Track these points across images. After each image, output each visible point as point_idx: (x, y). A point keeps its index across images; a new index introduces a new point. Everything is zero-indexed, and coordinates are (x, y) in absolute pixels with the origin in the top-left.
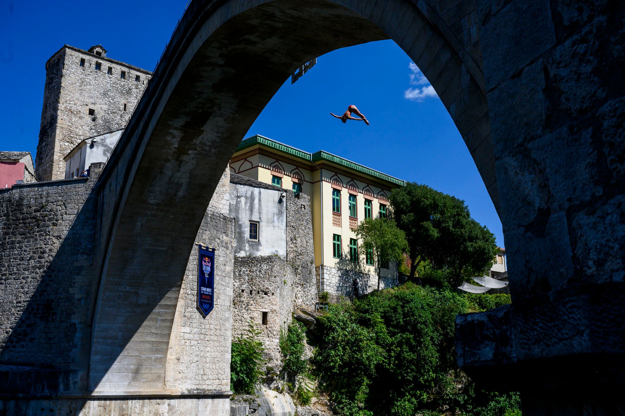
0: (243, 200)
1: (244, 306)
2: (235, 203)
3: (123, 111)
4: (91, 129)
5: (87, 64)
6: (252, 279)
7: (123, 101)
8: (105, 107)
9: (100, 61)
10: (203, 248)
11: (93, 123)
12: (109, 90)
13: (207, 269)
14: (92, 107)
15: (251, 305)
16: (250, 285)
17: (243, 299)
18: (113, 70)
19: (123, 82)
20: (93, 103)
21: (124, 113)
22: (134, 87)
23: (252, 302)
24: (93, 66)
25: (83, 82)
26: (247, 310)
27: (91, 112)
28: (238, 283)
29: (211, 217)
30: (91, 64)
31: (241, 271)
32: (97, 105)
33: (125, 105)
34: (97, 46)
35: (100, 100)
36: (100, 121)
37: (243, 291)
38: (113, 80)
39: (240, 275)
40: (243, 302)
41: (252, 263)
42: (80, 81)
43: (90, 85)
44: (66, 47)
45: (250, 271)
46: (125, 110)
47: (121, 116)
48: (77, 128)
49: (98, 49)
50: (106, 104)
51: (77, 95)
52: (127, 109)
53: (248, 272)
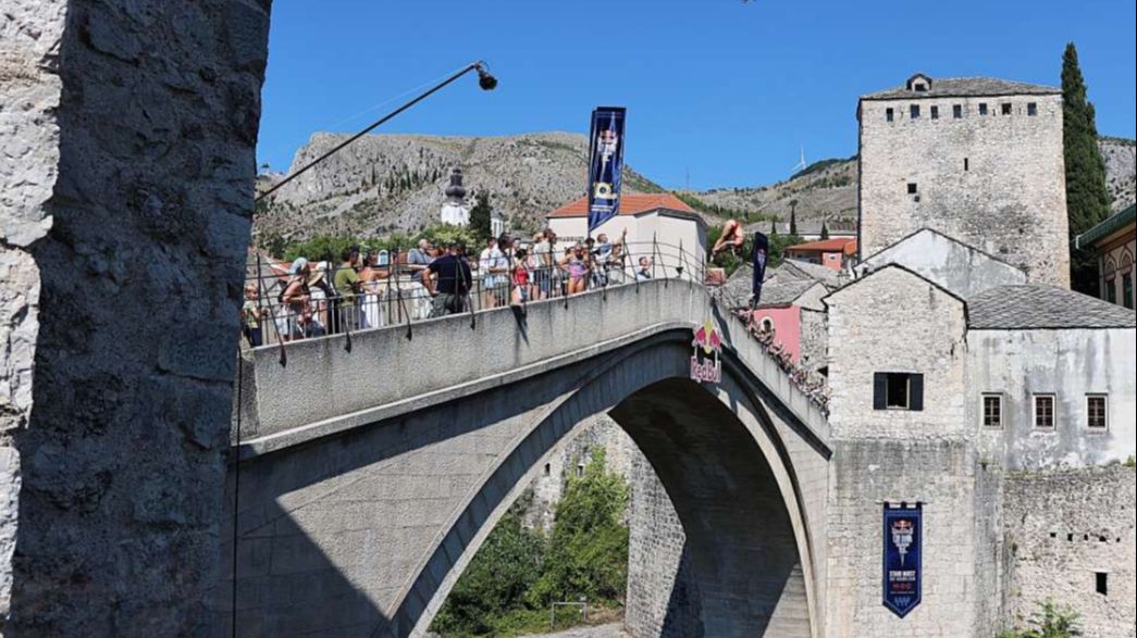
0: (1071, 357)
1: (1055, 563)
2: (1054, 366)
3: (963, 172)
4: (913, 216)
5: (896, 115)
6: (1071, 513)
7: (963, 156)
8: (933, 174)
9: (916, 102)
10: (891, 506)
11: (917, 205)
12: (937, 145)
13: (903, 540)
14: (912, 180)
15: (1071, 561)
16: (1068, 525)
17: (1052, 550)
18: (939, 110)
19: (959, 124)
20: (912, 174)
21: (965, 174)
22: (978, 126)
23: (1071, 555)
24: (908, 114)
25: (893, 145)
26: (1062, 569)
27: (912, 188)
28: (1044, 522)
29: (910, 451)
30: (902, 113)
31: (1048, 500)
32: (920, 175)
33: (966, 160)
34: (915, 77)
35: (924, 166)
36: (926, 199)
37: (1053, 535)
38: (941, 126)
39: (1046, 507)
40: (1053, 554)
41: (1072, 484)
42: (889, 146)
43: (905, 146)
44: (861, 100)
45: (1067, 499)
46: (966, 168)
47: (961, 180)
48: (891, 220)
49: (919, 81)
50: (933, 168)
51: (887, 169)
52: (969, 167)
53: (1064, 501)
